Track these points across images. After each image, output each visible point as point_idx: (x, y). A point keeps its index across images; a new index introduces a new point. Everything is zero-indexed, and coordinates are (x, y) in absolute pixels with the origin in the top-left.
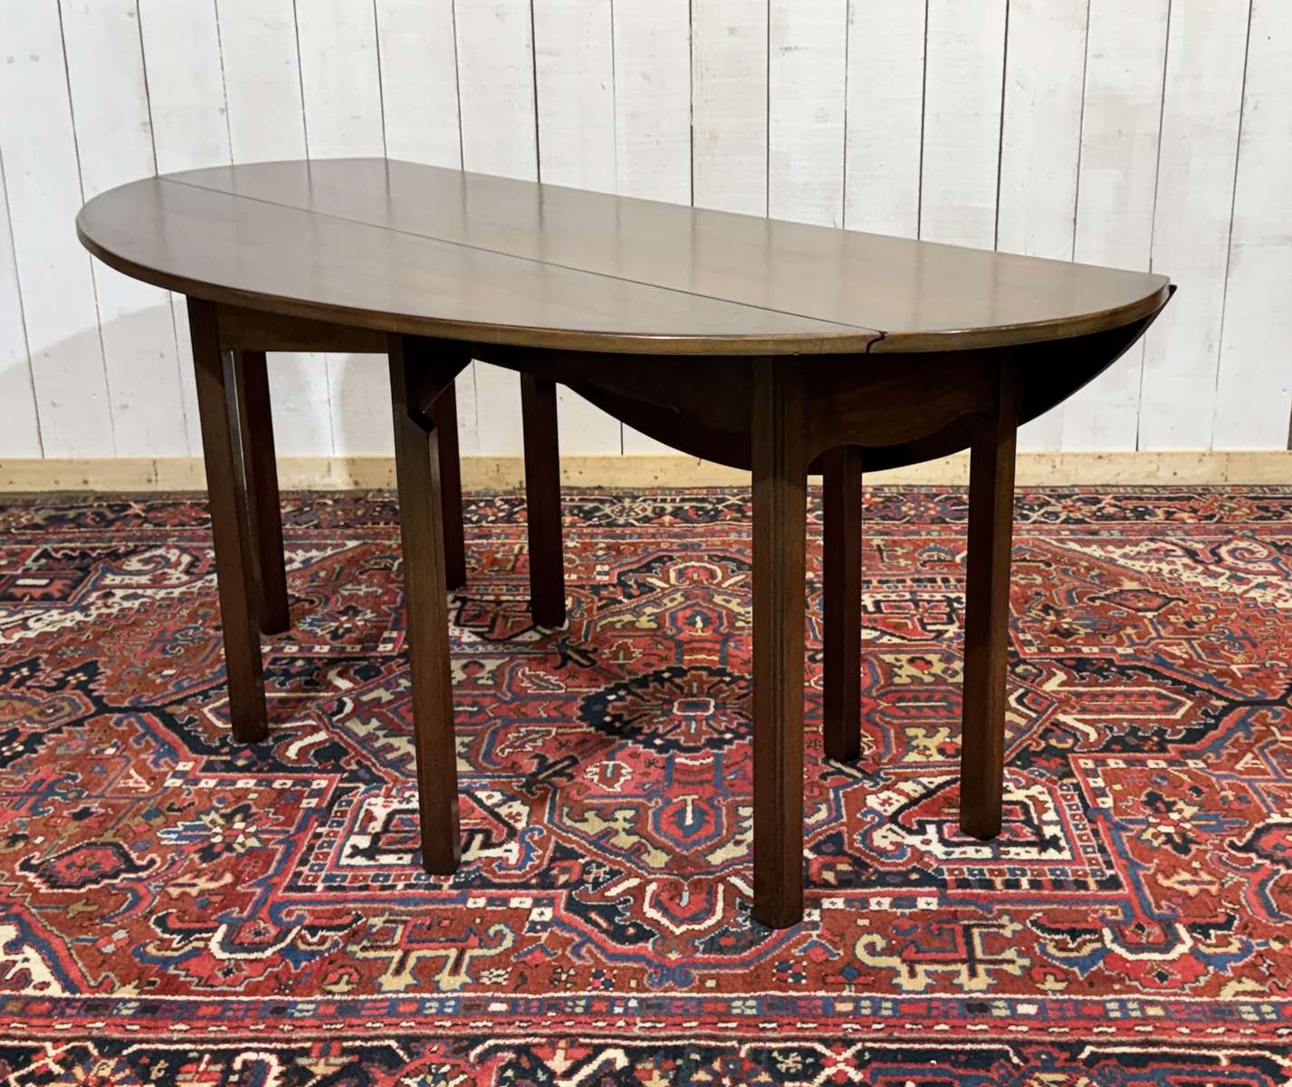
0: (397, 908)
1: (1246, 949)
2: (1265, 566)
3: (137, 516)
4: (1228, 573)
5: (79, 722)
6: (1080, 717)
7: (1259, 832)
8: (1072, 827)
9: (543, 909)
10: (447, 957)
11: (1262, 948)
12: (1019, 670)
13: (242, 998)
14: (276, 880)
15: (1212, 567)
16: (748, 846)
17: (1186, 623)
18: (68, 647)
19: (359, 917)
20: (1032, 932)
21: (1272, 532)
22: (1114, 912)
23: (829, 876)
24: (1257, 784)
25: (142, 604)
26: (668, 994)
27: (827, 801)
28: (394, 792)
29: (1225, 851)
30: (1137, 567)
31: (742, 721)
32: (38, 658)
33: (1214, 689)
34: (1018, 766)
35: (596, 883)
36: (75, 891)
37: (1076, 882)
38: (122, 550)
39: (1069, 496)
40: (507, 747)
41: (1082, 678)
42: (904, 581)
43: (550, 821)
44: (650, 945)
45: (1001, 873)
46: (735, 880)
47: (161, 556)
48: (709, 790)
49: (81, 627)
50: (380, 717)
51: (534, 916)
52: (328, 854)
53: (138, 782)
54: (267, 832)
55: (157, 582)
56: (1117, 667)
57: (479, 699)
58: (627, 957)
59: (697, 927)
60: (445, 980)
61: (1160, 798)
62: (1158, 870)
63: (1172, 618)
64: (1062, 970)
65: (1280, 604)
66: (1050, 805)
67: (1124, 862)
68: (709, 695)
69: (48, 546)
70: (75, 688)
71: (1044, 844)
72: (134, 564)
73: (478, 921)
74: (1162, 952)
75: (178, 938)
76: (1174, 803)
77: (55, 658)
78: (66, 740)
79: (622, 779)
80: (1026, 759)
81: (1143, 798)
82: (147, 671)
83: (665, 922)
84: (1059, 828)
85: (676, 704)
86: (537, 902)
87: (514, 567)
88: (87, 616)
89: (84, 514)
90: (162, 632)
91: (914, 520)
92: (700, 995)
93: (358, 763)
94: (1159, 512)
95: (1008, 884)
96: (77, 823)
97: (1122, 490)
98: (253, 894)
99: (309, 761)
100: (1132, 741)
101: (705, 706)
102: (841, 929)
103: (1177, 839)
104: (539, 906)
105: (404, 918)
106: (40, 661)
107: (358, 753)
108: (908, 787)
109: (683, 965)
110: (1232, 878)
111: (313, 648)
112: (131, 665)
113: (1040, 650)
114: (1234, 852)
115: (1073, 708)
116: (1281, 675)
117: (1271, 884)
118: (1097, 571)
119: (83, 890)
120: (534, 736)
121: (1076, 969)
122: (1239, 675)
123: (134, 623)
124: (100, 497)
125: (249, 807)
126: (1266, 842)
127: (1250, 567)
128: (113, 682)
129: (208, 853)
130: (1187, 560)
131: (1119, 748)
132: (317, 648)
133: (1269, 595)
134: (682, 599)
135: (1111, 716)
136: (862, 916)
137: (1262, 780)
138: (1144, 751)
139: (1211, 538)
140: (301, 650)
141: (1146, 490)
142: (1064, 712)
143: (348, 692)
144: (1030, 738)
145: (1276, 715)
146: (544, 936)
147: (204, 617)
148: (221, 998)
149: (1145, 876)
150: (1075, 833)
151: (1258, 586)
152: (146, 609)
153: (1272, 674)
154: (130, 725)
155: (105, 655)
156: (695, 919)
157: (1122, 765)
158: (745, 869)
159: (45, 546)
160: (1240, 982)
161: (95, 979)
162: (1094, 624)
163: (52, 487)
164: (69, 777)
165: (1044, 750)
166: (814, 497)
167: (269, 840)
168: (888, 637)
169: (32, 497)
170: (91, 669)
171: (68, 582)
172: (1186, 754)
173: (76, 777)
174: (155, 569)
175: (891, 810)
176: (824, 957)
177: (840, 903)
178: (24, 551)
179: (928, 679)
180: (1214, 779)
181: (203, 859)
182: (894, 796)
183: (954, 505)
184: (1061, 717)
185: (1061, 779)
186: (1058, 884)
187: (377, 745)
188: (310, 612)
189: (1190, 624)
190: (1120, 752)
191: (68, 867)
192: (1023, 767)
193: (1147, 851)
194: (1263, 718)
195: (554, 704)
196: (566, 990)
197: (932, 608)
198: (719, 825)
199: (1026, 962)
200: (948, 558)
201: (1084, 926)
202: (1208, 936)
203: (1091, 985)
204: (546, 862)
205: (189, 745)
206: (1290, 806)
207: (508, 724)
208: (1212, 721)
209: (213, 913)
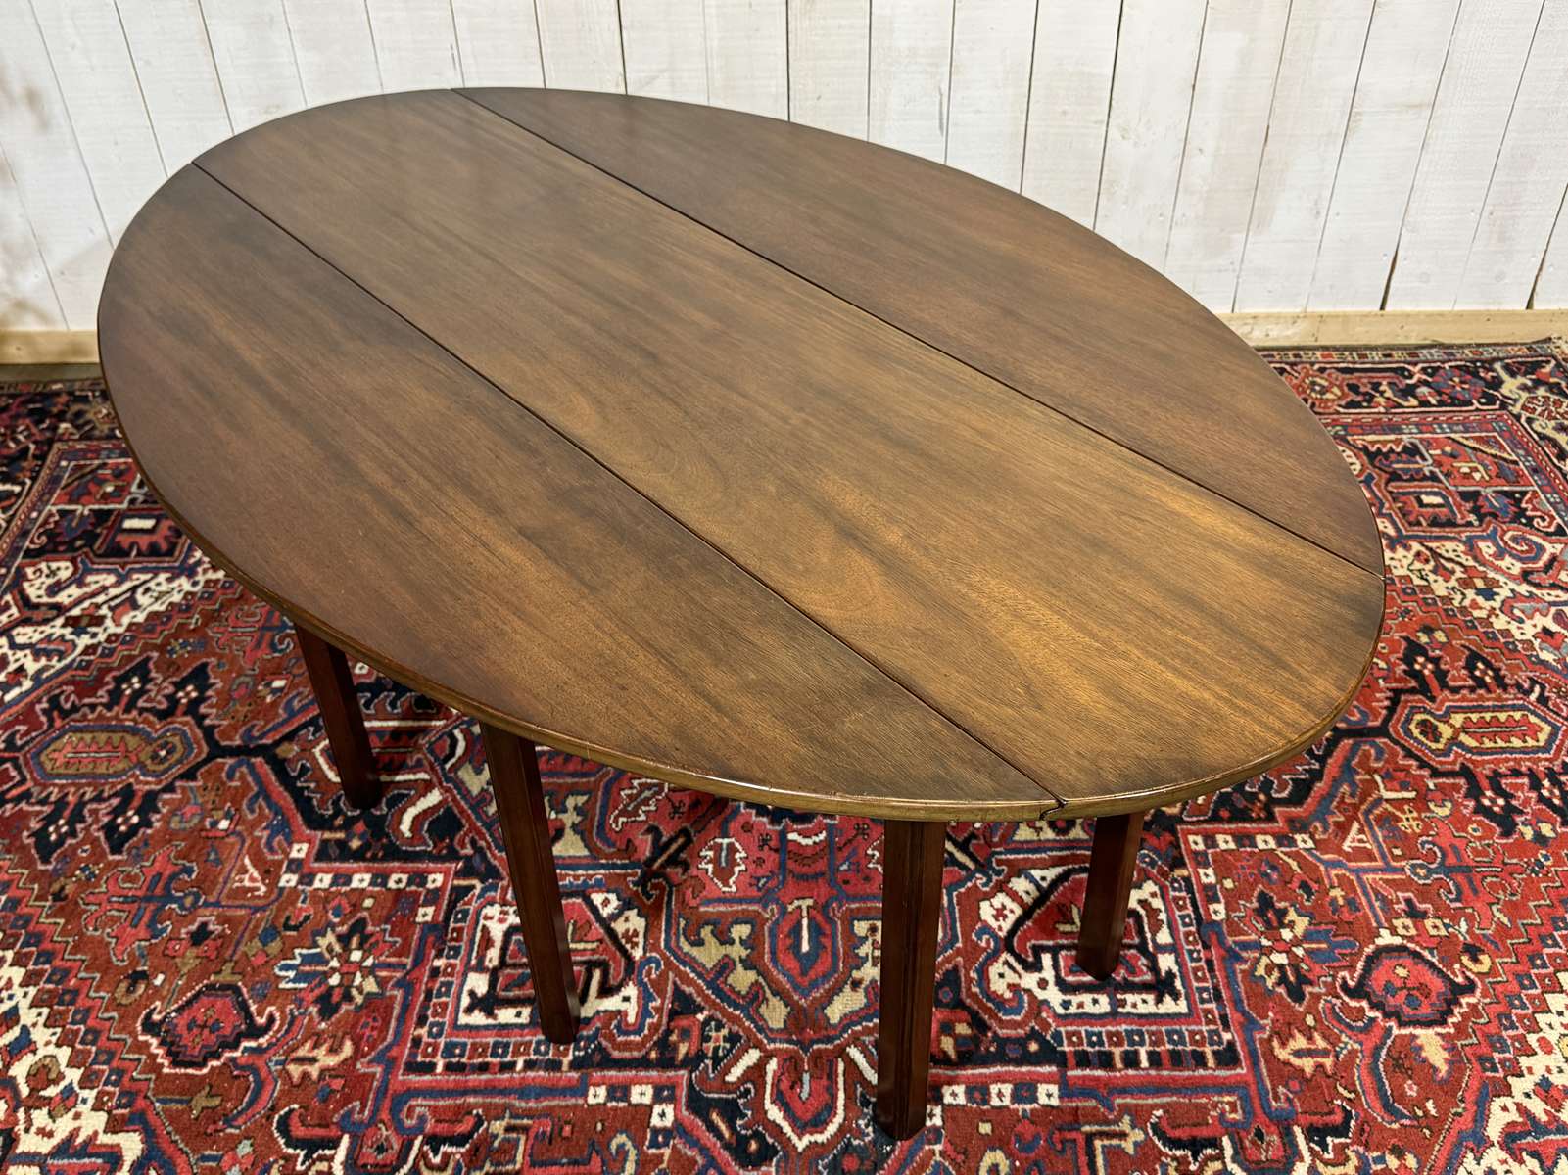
0: (518, 1104)
1: (1363, 1169)
7: (1369, 962)
8: (1186, 956)
11: (1379, 1168)
14: (394, 1052)
16: (866, 990)
18: (177, 638)
19: (479, 1122)
20: (1154, 1145)
21: (1364, 429)
22: (1233, 1108)
23: (948, 1046)
24: (1365, 877)
28: (509, 896)
29: (1338, 997)
32: (148, 659)
36: (198, 1073)
37: (1193, 1053)
40: (621, 813)
43: (667, 946)
44: (773, 1170)
45: (1120, 1040)
46: (855, 1054)
48: (823, 890)
49: (188, 604)
51: (656, 1119)
52: (446, 1006)
54: (384, 965)
59: (819, 1138)
61: (1271, 903)
66: (1164, 916)
67: (1240, 1020)
70: (185, 713)
71: (1160, 987)
73: (599, 1127)
75: (302, 1156)
76: (1286, 912)
77: (165, 660)
79: (737, 869)
81: (1255, 904)
82: (256, 681)
83: (787, 1129)
84: (1173, 957)
86: (658, 1095)
88: (194, 583)
90: (271, 612)
93: (473, 843)
95: (1127, 1061)
96: (195, 951)
98: (373, 1075)
99: (423, 841)
100: (1240, 802)
102: (963, 1140)
103: (1290, 977)
104: (661, 1103)
105: (525, 1121)
106: (151, 665)
107: (471, 827)
108: (1020, 885)
110: (1346, 1043)
112: (241, 670)
114: (1346, 998)
117: (1384, 1054)
119: (204, 1070)
120: (647, 794)
123: (242, 596)
125: (365, 923)
126: (1376, 982)
128: (226, 699)
129: (326, 1004)
131: (1227, 814)
136: (984, 1117)
137: (1369, 869)
138: (1251, 820)
143: (460, 718)
146: (667, 1153)
149: (1261, 1042)
150: (1191, 965)
153: (1371, 682)
155: (214, 655)
157: (1232, 845)
165: (1153, 819)
167: (386, 981)
170: (201, 678)
172: (1293, 825)
173: (192, 870)
177: (961, 1094)
180: (1323, 868)
181: (323, 1014)
182: (1008, 902)
185: (1172, 870)
186: (1176, 1059)
187: (488, 810)
190: (1230, 821)
191: (189, 1028)
193: (1262, 998)
194: (1366, 763)
198: (835, 954)
201: (1204, 1133)
202: (1325, 1148)
204: (665, 1020)
205: (302, 815)
206: (1398, 916)
207: (621, 773)
208: (1317, 766)
209: (335, 1110)
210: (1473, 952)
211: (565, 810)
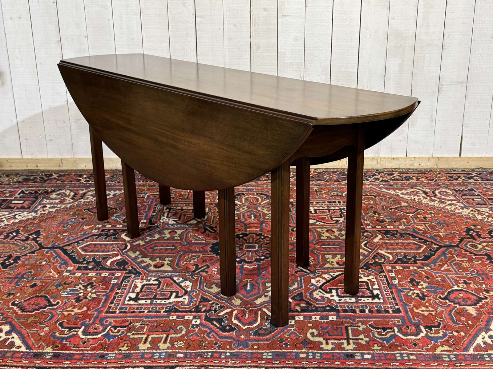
0: (145, 319)
1: (445, 335)
2: (451, 198)
3: (55, 178)
4: (438, 200)
5: (33, 252)
6: (386, 251)
7: (449, 293)
8: (384, 291)
9: (196, 320)
10: (162, 337)
11: (451, 335)
12: (365, 234)
13: (89, 352)
14: (101, 309)
15: (433, 198)
16: (269, 297)
17: (424, 218)
18: (30, 225)
19: (131, 323)
20: (369, 329)
21: (454, 185)
22: (399, 322)
23: (298, 308)
24: (449, 276)
25: (57, 210)
26: (240, 351)
27: (298, 281)
28: (144, 278)
29: (437, 300)
30: (407, 198)
31: (268, 252)
32: (19, 229)
33: (434, 242)
34: (365, 269)
35: (215, 311)
36: (31, 313)
37: (385, 310)
38: (50, 190)
39: (383, 172)
40: (184, 261)
41: (387, 237)
42: (325, 202)
43: (199, 288)
44: (234, 333)
45: (359, 307)
46: (264, 310)
47: (63, 193)
48: (256, 277)
49: (34, 218)
50: (140, 250)
51: (193, 322)
52: (121, 300)
53: (53, 274)
54: (99, 292)
55: (62, 202)
56: (399, 233)
57: (175, 244)
58: (226, 337)
59: (251, 327)
60: (162, 345)
61: (415, 280)
62: (414, 306)
63: (419, 216)
64: (380, 342)
65: (457, 211)
66: (376, 283)
67: (402, 304)
68: (256, 243)
69: (23, 189)
70: (32, 240)
71: (374, 297)
72: (54, 196)
73: (173, 324)
74: (415, 336)
75: (67, 330)
76: (420, 282)
77: (25, 229)
78: (29, 258)
80: (367, 266)
81: (409, 280)
82: (57, 234)
83: (240, 324)
84: (379, 291)
85: (244, 246)
86: (195, 317)
87: (188, 197)
88: (37, 214)
89: (36, 178)
90: (63, 220)
91: (328, 181)
92: (252, 351)
93: (132, 267)
94: (414, 178)
95: (361, 311)
96: (32, 289)
97: (401, 170)
98: (94, 314)
99: (115, 267)
100: (405, 260)
101: (255, 247)
102: (302, 327)
103: (421, 295)
104: (195, 319)
105: (147, 323)
106: (20, 230)
107: (132, 263)
108: (326, 276)
109: (246, 340)
110: (440, 309)
111: (116, 226)
112: (52, 232)
113: (373, 228)
114: (440, 300)
115: (384, 248)
116: (457, 236)
117: (454, 311)
118: (392, 199)
119: (33, 313)
120: (194, 257)
121: (385, 342)
122: (442, 236)
123: (53, 217)
124: (42, 172)
125: (93, 283)
126: (452, 296)
127: (446, 198)
128: (46, 238)
129: (78, 300)
130: (424, 195)
131: (400, 262)
132: (118, 226)
133: (453, 208)
134: (247, 209)
135: (397, 251)
136: (309, 323)
137: (450, 274)
138: (409, 264)
139: (432, 187)
140: (112, 226)
141: (410, 170)
142: (381, 249)
143: (129, 242)
144: (369, 259)
145: (455, 251)
146: (197, 329)
147: (78, 214)
148: (82, 352)
149: (409, 308)
150: (385, 293)
151: (449, 205)
152: (58, 212)
153: (454, 236)
154: (51, 253)
155: (43, 228)
156: (250, 324)
157: (401, 268)
158: (268, 306)
159: (22, 189)
160: (443, 347)
161: (37, 345)
162: (391, 218)
163: (25, 168)
164: (29, 272)
165: (374, 263)
166: (293, 173)
167: (100, 295)
168: (319, 222)
169: (18, 172)
170: (38, 233)
171: (30, 202)
172: (424, 265)
173: (32, 272)
174: (61, 197)
175: (320, 284)
176: (296, 337)
177: (301, 318)
178: (15, 191)
179: (333, 237)
180: (433, 274)
181: (77, 302)
182: (321, 279)
183: (343, 175)
184: (380, 251)
185: (380, 273)
186: (379, 311)
187: (138, 261)
188: (116, 213)
189: (425, 218)
190: (400, 264)
191: (28, 305)
192: (367, 269)
193: (410, 299)
194: (450, 252)
195: (202, 246)
196: (204, 349)
197: (334, 212)
198: (259, 290)
199: (367, 339)
200: (340, 194)
201: (388, 326)
202: (431, 330)
203: (390, 348)
204: (198, 303)
205: (72, 261)
206: (460, 283)
207: (185, 253)
208: (433, 253)
209: (79, 321)
210: (488, 291)
211: (165, 261)
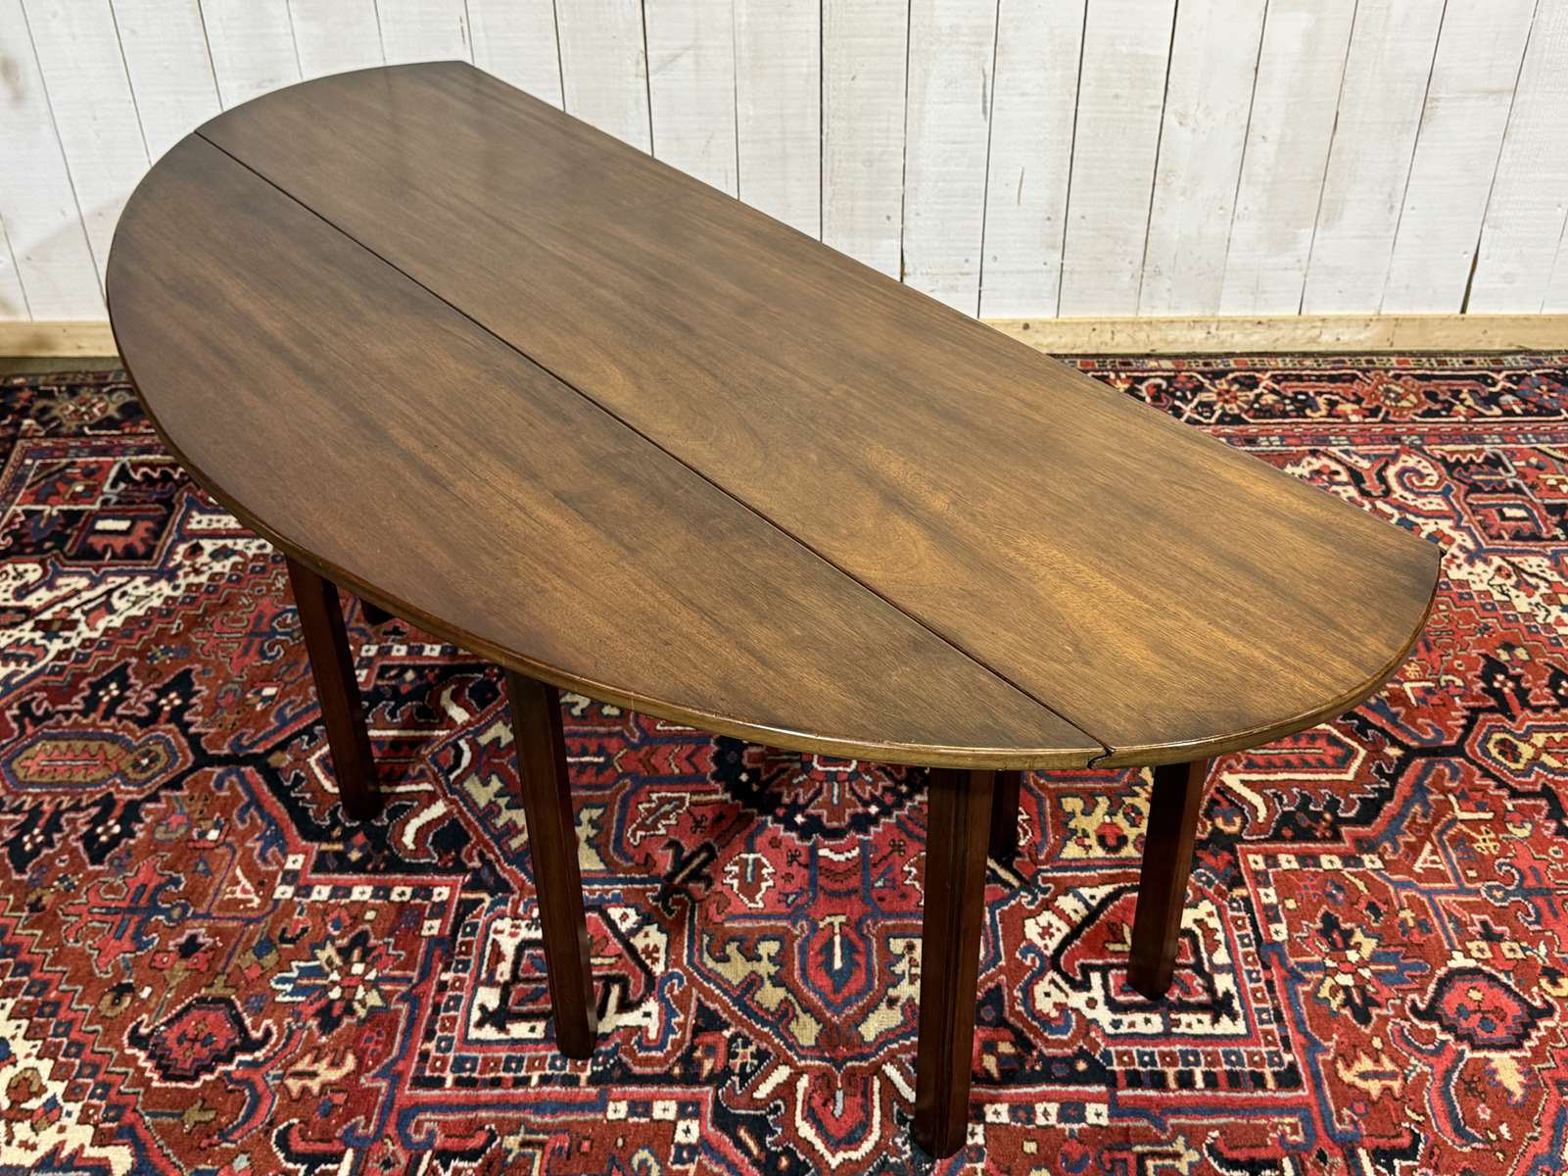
0: (532, 1119)
2: (1436, 503)
4: (1397, 514)
5: (177, 783)
6: (1247, 778)
7: (1441, 985)
9: (688, 1123)
14: (400, 1066)
15: (1379, 503)
18: (157, 645)
19: (492, 1137)
20: (1209, 1166)
21: (1443, 439)
22: (1295, 1130)
23: (991, 1064)
24: (1437, 899)
28: (521, 909)
29: (1407, 1019)
32: (126, 665)
33: (1389, 727)
35: (743, 1075)
37: (1252, 1074)
40: (639, 827)
43: (690, 961)
45: (1173, 1059)
48: (857, 906)
49: (169, 609)
50: (500, 774)
51: (680, 1135)
53: (245, 889)
57: (605, 742)
59: (853, 1155)
61: (1336, 924)
62: (1339, 1052)
66: (1221, 936)
67: (1302, 1041)
69: (126, 460)
70: (169, 721)
73: (620, 1142)
75: (302, 1169)
76: (1351, 933)
77: (146, 666)
78: (165, 813)
79: (764, 885)
81: (1318, 924)
82: (244, 688)
83: (819, 1145)
84: (1231, 978)
90: (258, 617)
93: (481, 856)
94: (1321, 400)
95: (1181, 1080)
96: (184, 963)
97: (1280, 363)
98: (378, 1090)
100: (1304, 821)
102: (1007, 1161)
103: (1357, 998)
104: (685, 1119)
105: (541, 1137)
106: (130, 671)
108: (1067, 903)
111: (423, 649)
112: (228, 678)
114: (1415, 1020)
115: (1239, 761)
116: (1458, 700)
117: (1455, 1077)
119: (197, 1084)
120: (667, 807)
122: (1413, 700)
126: (1448, 1004)
127: (1419, 503)
130: (1353, 492)
131: (1289, 832)
132: (428, 650)
135: (1281, 776)
136: (1028, 1136)
137: (1441, 891)
138: (1315, 840)
139: (1378, 450)
140: (410, 653)
141: (1308, 362)
142: (1231, 770)
143: (464, 728)
145: (1454, 774)
146: (692, 1169)
149: (1324, 1064)
150: (1250, 986)
152: (238, 577)
154: (232, 787)
155: (199, 661)
156: (851, 1140)
157: (1295, 865)
158: (900, 1050)
159: (123, 459)
164: (172, 880)
165: (1210, 839)
167: (390, 994)
170: (185, 686)
171: (151, 524)
172: (1361, 845)
173: (180, 881)
175: (1052, 947)
177: (1004, 1113)
180: (1391, 889)
181: (322, 1030)
184: (1227, 780)
185: (1230, 889)
186: (1234, 1081)
190: (1293, 840)
191: (179, 1041)
193: (1325, 1019)
194: (1440, 782)
195: (687, 750)
198: (869, 973)
201: (1263, 1155)
202: (1392, 1171)
204: (688, 1036)
205: (297, 825)
206: (1472, 939)
207: (640, 783)
208: (1387, 785)
209: (338, 1125)
210: (1552, 975)
211: (580, 822)
